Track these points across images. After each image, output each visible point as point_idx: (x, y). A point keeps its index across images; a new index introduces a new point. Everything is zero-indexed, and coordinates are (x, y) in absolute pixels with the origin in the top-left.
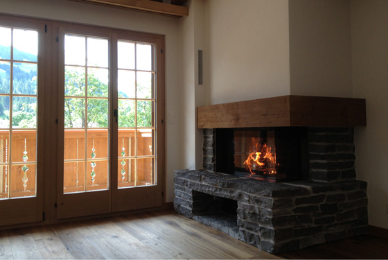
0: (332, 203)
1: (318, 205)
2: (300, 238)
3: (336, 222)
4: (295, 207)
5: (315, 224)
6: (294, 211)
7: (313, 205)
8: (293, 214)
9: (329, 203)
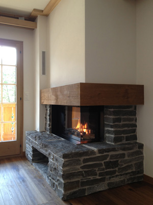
0: (115, 160)
1: (103, 162)
2: (86, 187)
3: (117, 174)
4: (83, 165)
5: (99, 176)
6: (81, 168)
7: (98, 162)
8: (81, 170)
9: (112, 160)
